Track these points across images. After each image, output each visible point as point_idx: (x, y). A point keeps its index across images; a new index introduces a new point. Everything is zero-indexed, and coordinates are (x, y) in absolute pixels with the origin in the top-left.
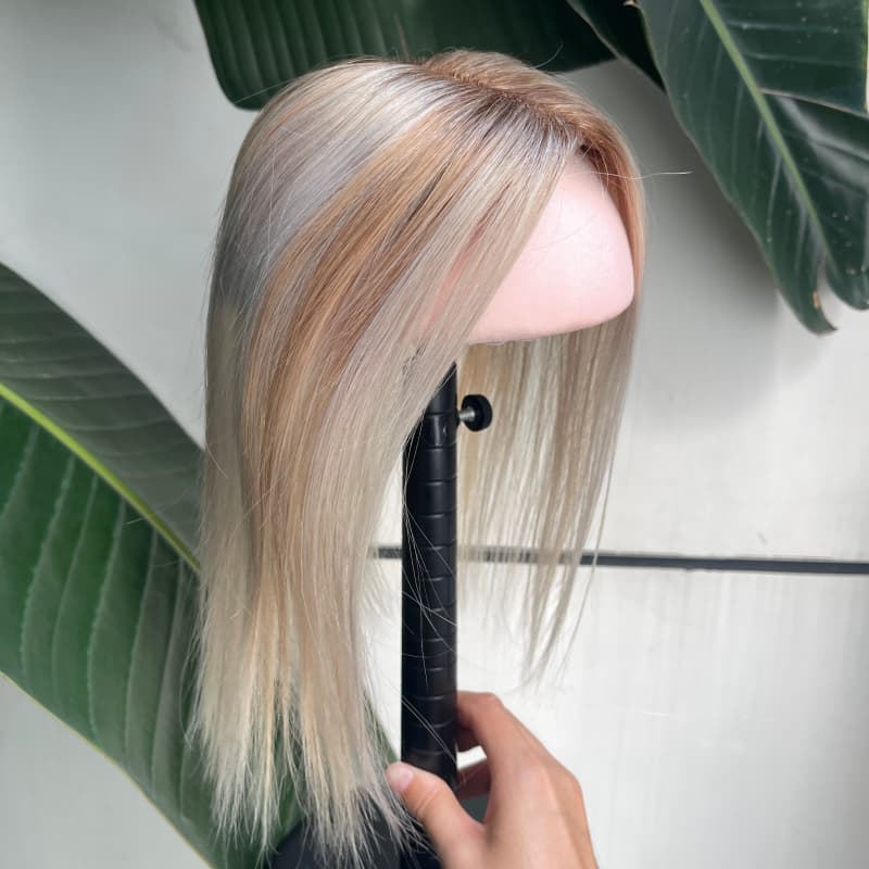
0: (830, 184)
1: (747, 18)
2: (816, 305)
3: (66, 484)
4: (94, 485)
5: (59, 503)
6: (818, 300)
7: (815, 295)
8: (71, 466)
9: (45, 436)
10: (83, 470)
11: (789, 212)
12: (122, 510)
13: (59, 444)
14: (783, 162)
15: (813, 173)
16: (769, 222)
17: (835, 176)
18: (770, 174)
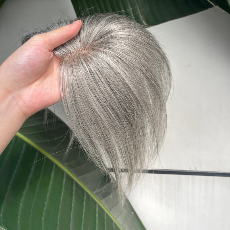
4: (45, 160)
5: (33, 168)
12: (54, 167)
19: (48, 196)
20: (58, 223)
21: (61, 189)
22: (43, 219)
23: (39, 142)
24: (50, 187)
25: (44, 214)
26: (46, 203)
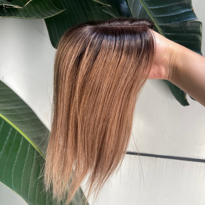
1: (169, 32)
2: (185, 99)
3: (10, 133)
4: (16, 133)
5: (8, 138)
6: (186, 97)
8: (11, 129)
9: (6, 122)
10: (14, 130)
12: (22, 138)
13: (9, 124)
19: (17, 157)
20: (23, 175)
21: (27, 153)
22: (13, 171)
23: (13, 120)
24: (19, 151)
25: (14, 168)
26: (15, 162)
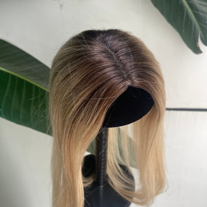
0: (201, 14)
2: (198, 46)
6: (198, 45)
7: (197, 44)
11: (189, 23)
14: (187, 9)
15: (196, 12)
16: (183, 26)
17: (202, 12)
18: (183, 13)
